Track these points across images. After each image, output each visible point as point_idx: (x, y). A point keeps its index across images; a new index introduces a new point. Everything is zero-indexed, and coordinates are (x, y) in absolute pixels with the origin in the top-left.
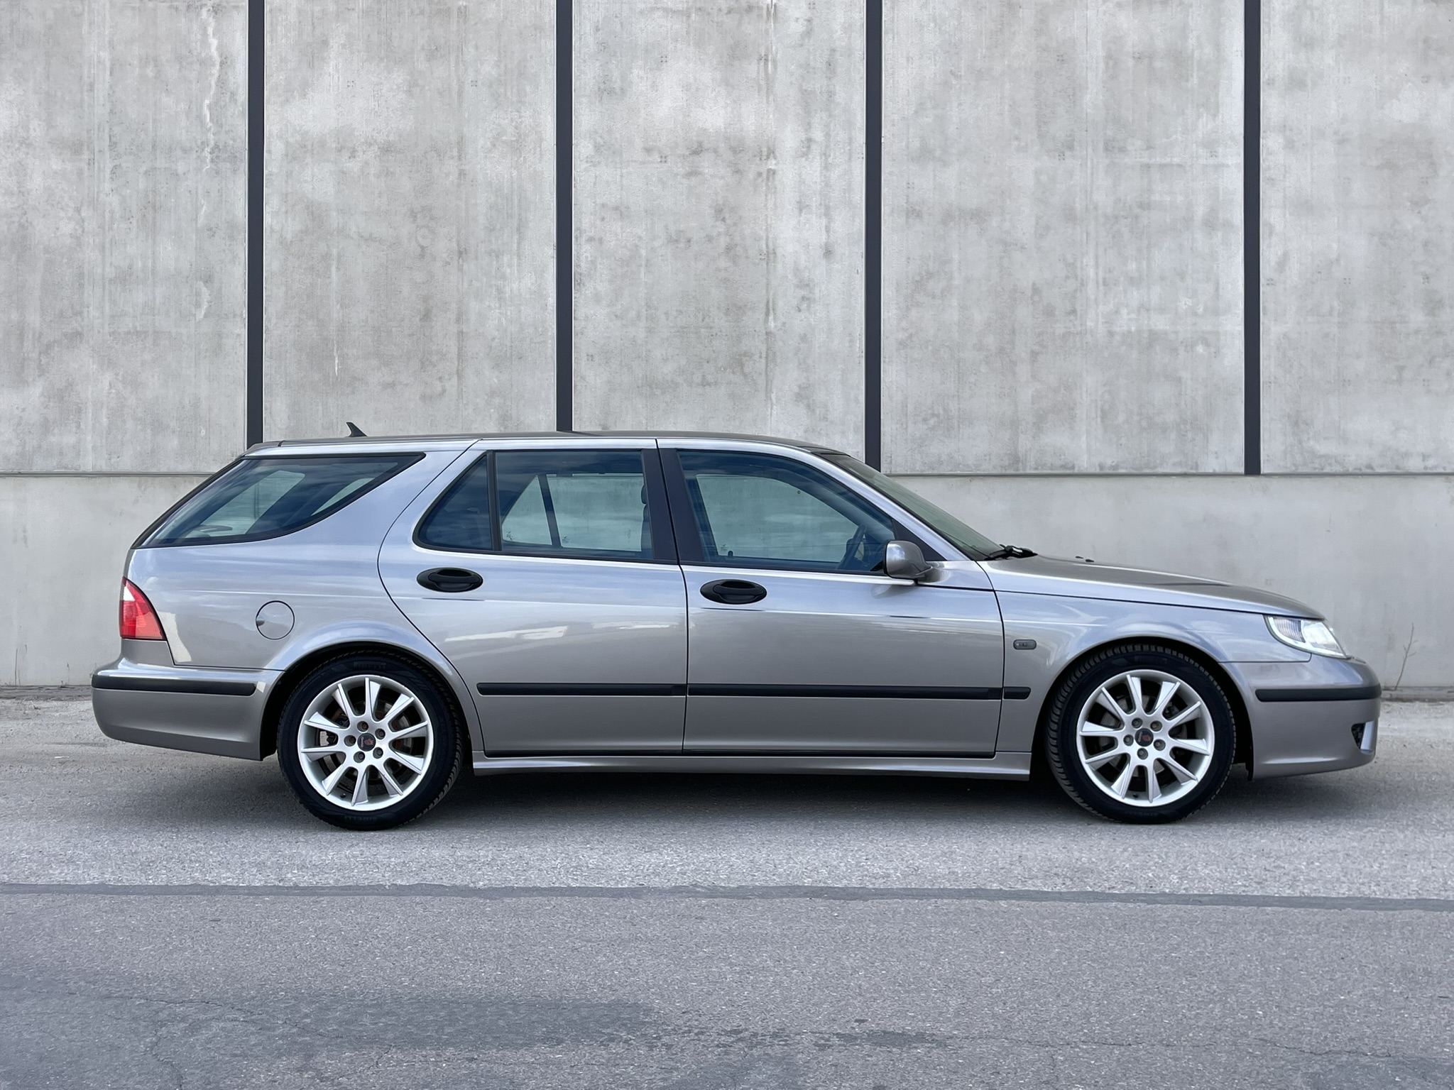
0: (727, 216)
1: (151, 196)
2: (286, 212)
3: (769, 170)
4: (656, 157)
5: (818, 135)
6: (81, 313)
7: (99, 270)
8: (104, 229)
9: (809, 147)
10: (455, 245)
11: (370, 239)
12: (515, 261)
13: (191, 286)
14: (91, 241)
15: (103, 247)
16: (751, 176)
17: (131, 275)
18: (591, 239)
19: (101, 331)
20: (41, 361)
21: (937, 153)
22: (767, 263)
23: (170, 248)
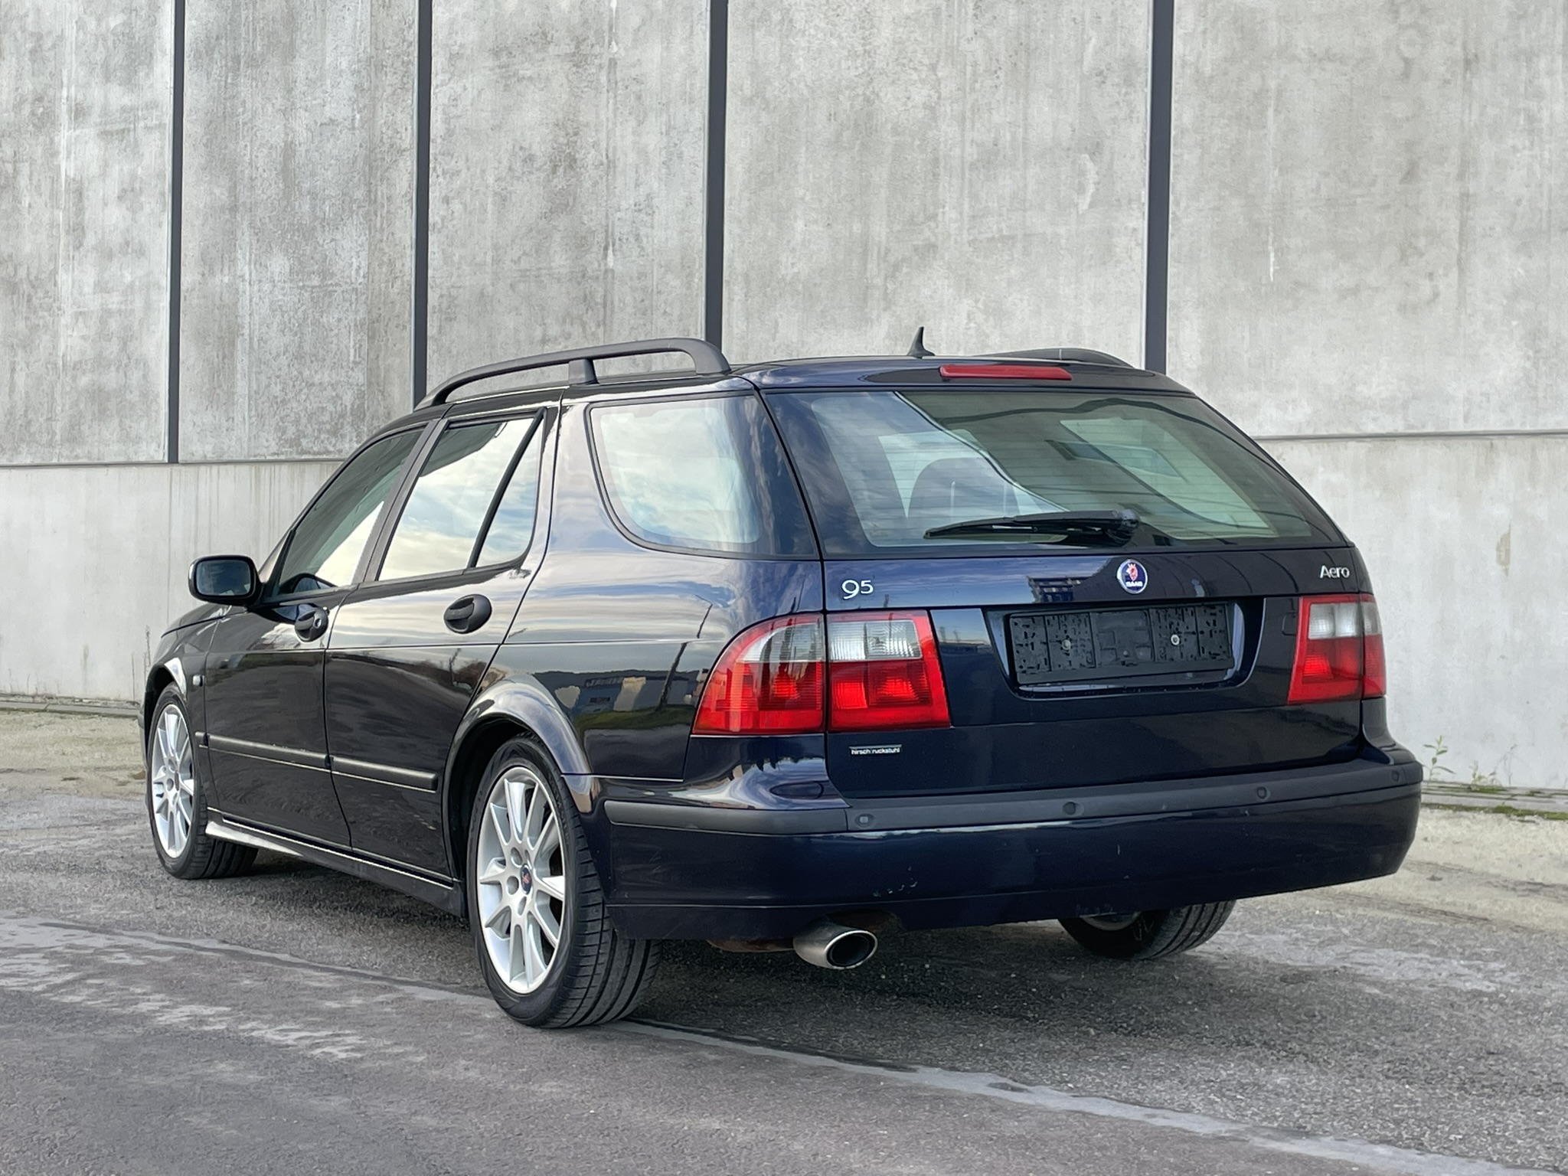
1: (1023, 34)
6: (933, 217)
7: (957, 152)
8: (964, 90)
13: (1073, 163)
14: (948, 110)
15: (964, 119)
17: (997, 154)
19: (959, 239)
20: (887, 288)
23: (1046, 109)
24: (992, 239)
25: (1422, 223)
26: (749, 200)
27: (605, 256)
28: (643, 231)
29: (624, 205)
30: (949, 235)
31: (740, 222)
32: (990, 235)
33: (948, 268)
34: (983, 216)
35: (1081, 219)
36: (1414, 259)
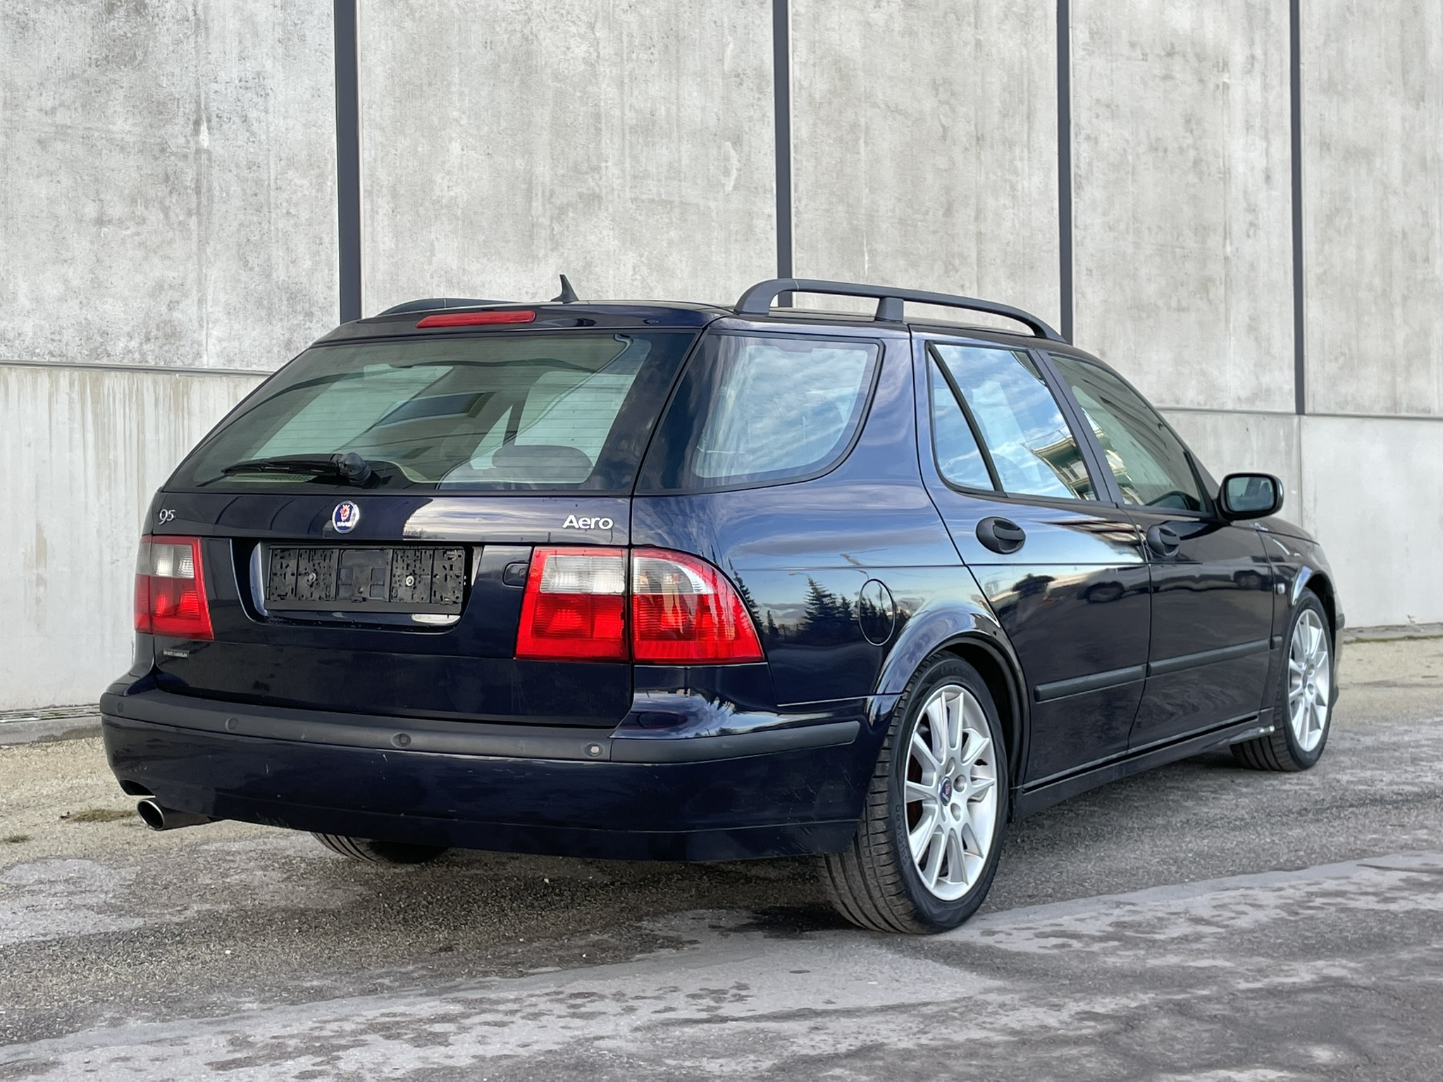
0: (1194, 127)
1: (673, 21)
2: (814, 65)
3: (1224, 83)
4: (1138, 53)
5: (1258, 52)
6: (596, 169)
7: (617, 113)
8: (622, 58)
9: (1252, 64)
10: (973, 128)
11: (895, 110)
12: (1026, 154)
13: (719, 148)
14: (608, 70)
15: (622, 82)
16: (1211, 86)
17: (654, 123)
18: (1088, 138)
19: (622, 195)
20: (553, 229)
21: (1340, 88)
22: (1225, 184)
23: (695, 94)
24: (652, 201)
25: (956, 249)
26: (394, 108)
27: (196, 132)
28: (253, 114)
29: (223, 76)
30: (613, 189)
31: (383, 129)
32: (650, 197)
33: (612, 220)
34: (643, 178)
35: (727, 198)
36: (952, 273)
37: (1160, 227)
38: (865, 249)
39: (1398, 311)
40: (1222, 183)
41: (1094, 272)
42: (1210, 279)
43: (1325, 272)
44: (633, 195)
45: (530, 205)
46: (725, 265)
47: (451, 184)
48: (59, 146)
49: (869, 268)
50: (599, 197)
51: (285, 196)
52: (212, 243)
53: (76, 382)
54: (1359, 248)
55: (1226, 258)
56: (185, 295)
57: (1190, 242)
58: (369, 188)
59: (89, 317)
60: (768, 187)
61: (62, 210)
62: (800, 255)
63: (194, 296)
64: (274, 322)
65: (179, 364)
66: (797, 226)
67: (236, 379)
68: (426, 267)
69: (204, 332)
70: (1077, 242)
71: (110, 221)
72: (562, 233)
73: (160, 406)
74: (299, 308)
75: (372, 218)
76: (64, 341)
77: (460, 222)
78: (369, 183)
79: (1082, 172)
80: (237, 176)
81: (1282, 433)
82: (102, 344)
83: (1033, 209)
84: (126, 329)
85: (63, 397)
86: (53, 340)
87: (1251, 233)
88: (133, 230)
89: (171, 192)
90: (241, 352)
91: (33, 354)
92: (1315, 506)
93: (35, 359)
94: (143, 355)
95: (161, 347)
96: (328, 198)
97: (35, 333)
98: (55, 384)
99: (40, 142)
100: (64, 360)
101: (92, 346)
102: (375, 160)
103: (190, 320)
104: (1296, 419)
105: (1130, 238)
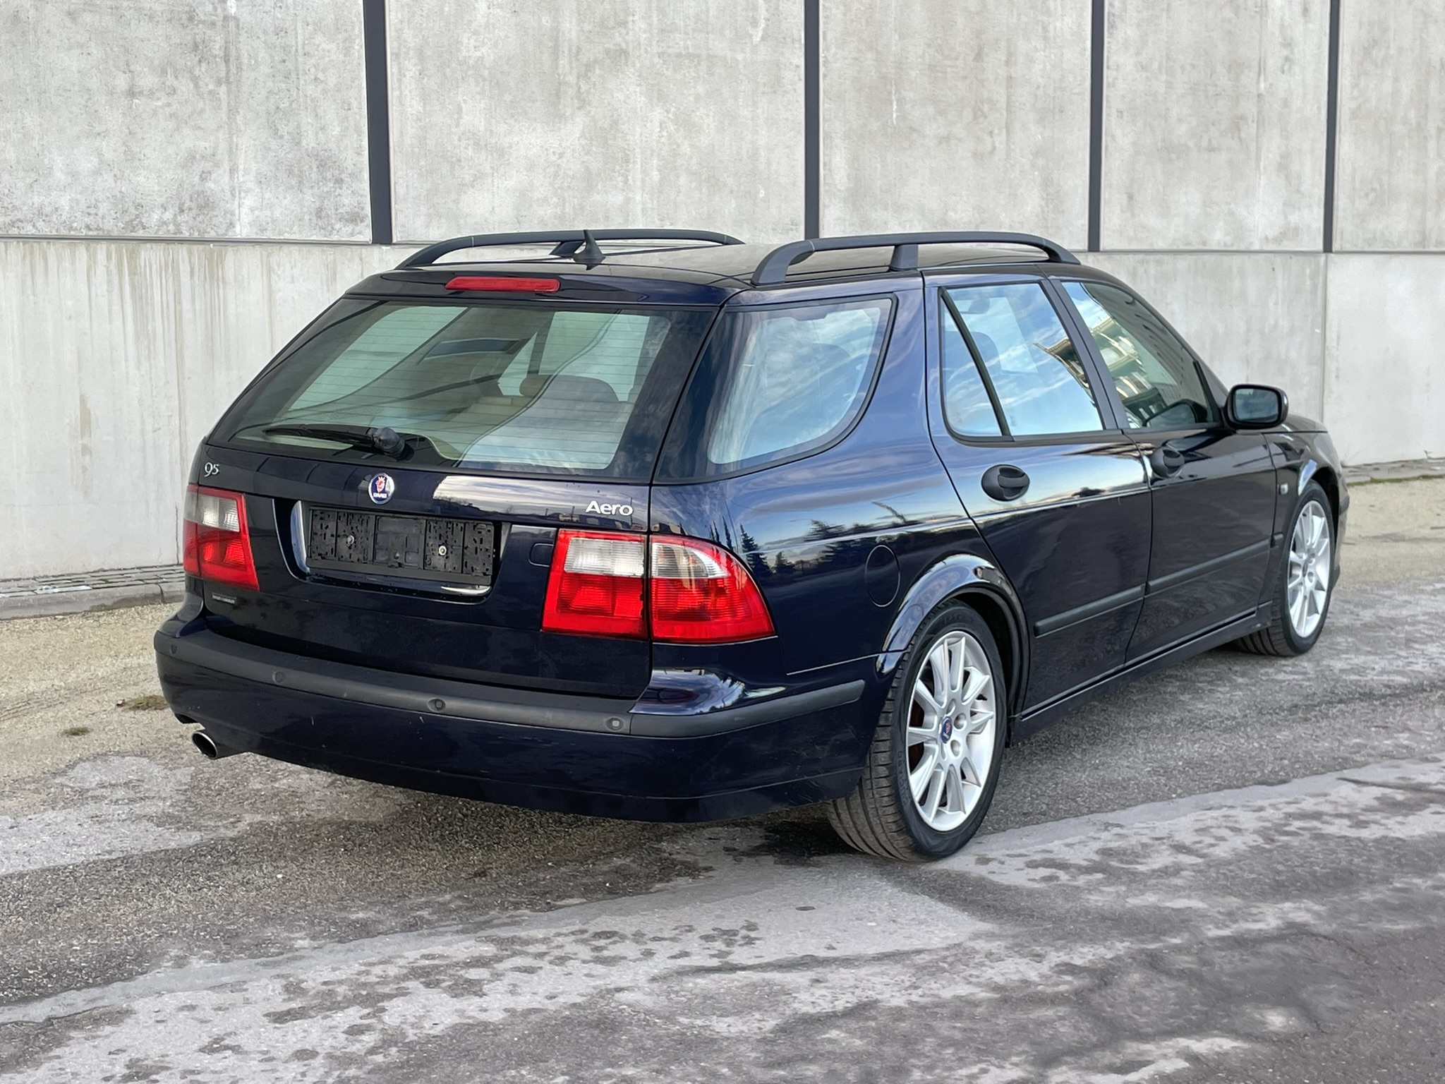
24: (679, 55)
25: (986, 94)
30: (640, 44)
32: (677, 51)
33: (639, 76)
34: (670, 31)
35: (755, 49)
36: (981, 120)
37: (1193, 66)
38: (893, 97)
39: (1432, 144)
40: (1258, 17)
41: (1125, 114)
42: (1243, 118)
43: (1359, 106)
44: (660, 50)
45: (557, 65)
46: (753, 119)
47: (478, 44)
48: (87, 18)
49: (897, 117)
50: (625, 52)
51: (313, 61)
52: (241, 112)
53: (114, 254)
54: (1396, 80)
55: (1259, 96)
56: (217, 165)
57: (1224, 81)
58: (396, 51)
59: (123, 189)
60: (796, 36)
61: (94, 83)
62: (827, 105)
63: (226, 166)
64: (305, 190)
65: (212, 234)
66: (825, 76)
67: (269, 248)
68: (454, 130)
69: (236, 202)
70: (1108, 83)
71: (141, 93)
72: (588, 92)
73: (196, 278)
74: (329, 175)
75: (400, 80)
76: (100, 215)
77: (487, 83)
78: (395, 44)
79: (1116, 11)
80: (265, 42)
81: (1308, 271)
82: (137, 216)
83: (1064, 51)
84: (162, 200)
85: (101, 270)
86: (89, 214)
87: (1286, 68)
88: (164, 100)
89: (200, 61)
90: (274, 221)
91: (71, 228)
92: (1338, 344)
93: (72, 233)
94: (177, 225)
95: (194, 218)
96: (355, 62)
97: (72, 208)
98: (92, 258)
99: (69, 13)
100: (101, 233)
101: (127, 219)
102: (402, 22)
103: (223, 190)
104: (1323, 257)
105: (1163, 78)
